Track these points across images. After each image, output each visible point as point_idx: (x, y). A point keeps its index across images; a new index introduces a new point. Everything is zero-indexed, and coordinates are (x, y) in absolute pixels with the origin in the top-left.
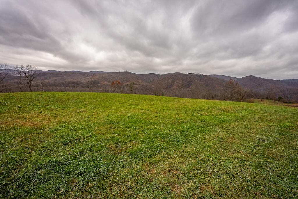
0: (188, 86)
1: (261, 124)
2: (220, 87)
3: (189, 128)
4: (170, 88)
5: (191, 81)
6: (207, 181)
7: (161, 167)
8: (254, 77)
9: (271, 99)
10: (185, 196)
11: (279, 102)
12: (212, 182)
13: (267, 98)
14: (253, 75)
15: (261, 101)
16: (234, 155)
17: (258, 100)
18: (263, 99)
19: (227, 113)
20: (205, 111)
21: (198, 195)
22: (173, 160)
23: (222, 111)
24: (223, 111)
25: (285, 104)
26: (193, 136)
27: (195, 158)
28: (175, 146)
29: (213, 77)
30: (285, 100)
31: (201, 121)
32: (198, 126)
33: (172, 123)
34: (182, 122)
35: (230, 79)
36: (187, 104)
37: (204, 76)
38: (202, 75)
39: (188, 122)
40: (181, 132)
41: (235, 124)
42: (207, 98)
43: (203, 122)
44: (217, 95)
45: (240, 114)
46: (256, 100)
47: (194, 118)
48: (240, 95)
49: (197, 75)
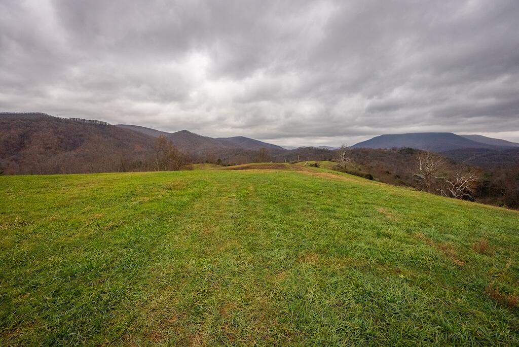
0: (74, 146)
1: (223, 198)
2: (142, 147)
3: (136, 235)
4: (18, 150)
5: (81, 136)
6: (222, 299)
7: (142, 330)
8: (189, 132)
9: (211, 163)
10: (215, 339)
11: (219, 166)
12: (228, 295)
13: (207, 162)
14: (187, 130)
15: (201, 166)
16: (223, 249)
17: (198, 165)
18: (203, 163)
19: (178, 192)
20: (141, 194)
21: (227, 324)
22: (154, 304)
23: (168, 189)
24: (171, 189)
25: (225, 167)
26: (154, 245)
27: (184, 280)
28: (137, 278)
29: (126, 129)
30: (224, 163)
31: (148, 214)
32: (149, 225)
33: (91, 235)
34: (112, 228)
35: (160, 135)
36: (95, 187)
37: (110, 126)
38: (104, 124)
39: (125, 223)
40: (126, 247)
41: (197, 205)
42: (123, 168)
43: (153, 216)
44: (141, 162)
45: (195, 189)
46: (195, 165)
47: (131, 212)
48: (176, 160)
49: (93, 123)
